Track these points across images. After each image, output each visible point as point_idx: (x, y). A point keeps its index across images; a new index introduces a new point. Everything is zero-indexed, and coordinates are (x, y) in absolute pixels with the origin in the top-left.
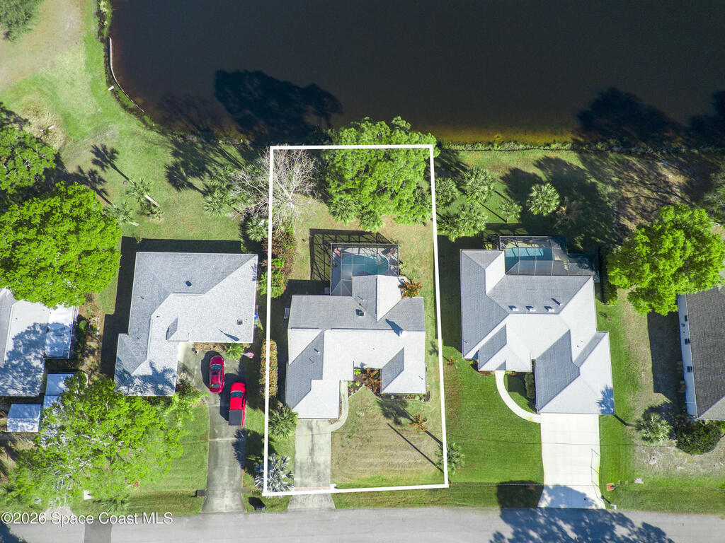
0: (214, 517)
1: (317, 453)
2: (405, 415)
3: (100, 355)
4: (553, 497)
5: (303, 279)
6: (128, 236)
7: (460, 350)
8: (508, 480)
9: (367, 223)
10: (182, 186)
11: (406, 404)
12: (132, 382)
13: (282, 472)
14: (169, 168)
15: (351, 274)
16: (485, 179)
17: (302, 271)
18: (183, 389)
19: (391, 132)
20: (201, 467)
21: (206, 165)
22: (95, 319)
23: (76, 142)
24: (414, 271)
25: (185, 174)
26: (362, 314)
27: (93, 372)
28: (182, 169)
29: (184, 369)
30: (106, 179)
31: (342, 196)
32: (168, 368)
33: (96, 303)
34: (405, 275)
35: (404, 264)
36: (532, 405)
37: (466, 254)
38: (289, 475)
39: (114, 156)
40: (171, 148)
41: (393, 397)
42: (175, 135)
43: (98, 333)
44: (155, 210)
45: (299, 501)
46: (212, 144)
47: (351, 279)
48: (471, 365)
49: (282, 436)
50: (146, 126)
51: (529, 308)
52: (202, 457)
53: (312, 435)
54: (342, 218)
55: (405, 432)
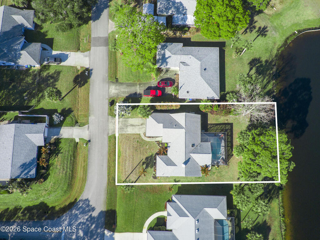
0: (107, 86)
1: (131, 127)
2: (147, 167)
3: (174, 37)
4: (109, 237)
5: (208, 120)
6: (226, 44)
7: (177, 194)
8: (117, 215)
9: (238, 148)
10: (251, 65)
11: (151, 167)
12: (162, 50)
13: (124, 112)
14: (259, 59)
15: (211, 142)
16: (264, 210)
17: (212, 119)
18: (159, 70)
19: (287, 160)
20: (127, 80)
21: (262, 75)
22: (189, 34)
23: (269, 19)
24: (214, 173)
25: (256, 66)
26: (192, 147)
27: (167, 35)
28: (259, 64)
29: (167, 71)
30: (252, 33)
31: (251, 136)
32: (168, 64)
33: (196, 33)
34: (212, 168)
35: (217, 168)
36: (151, 229)
37: (224, 199)
38: (123, 115)
39: (263, 36)
40: (269, 59)
41: (155, 161)
42: (276, 61)
43: (183, 35)
44: (239, 54)
45: (112, 121)
46: (273, 78)
47: (209, 142)
48: (169, 200)
49: (139, 111)
50: (279, 48)
51: (198, 229)
52: (131, 80)
53: (139, 125)
54: (239, 136)
55: (139, 167)
